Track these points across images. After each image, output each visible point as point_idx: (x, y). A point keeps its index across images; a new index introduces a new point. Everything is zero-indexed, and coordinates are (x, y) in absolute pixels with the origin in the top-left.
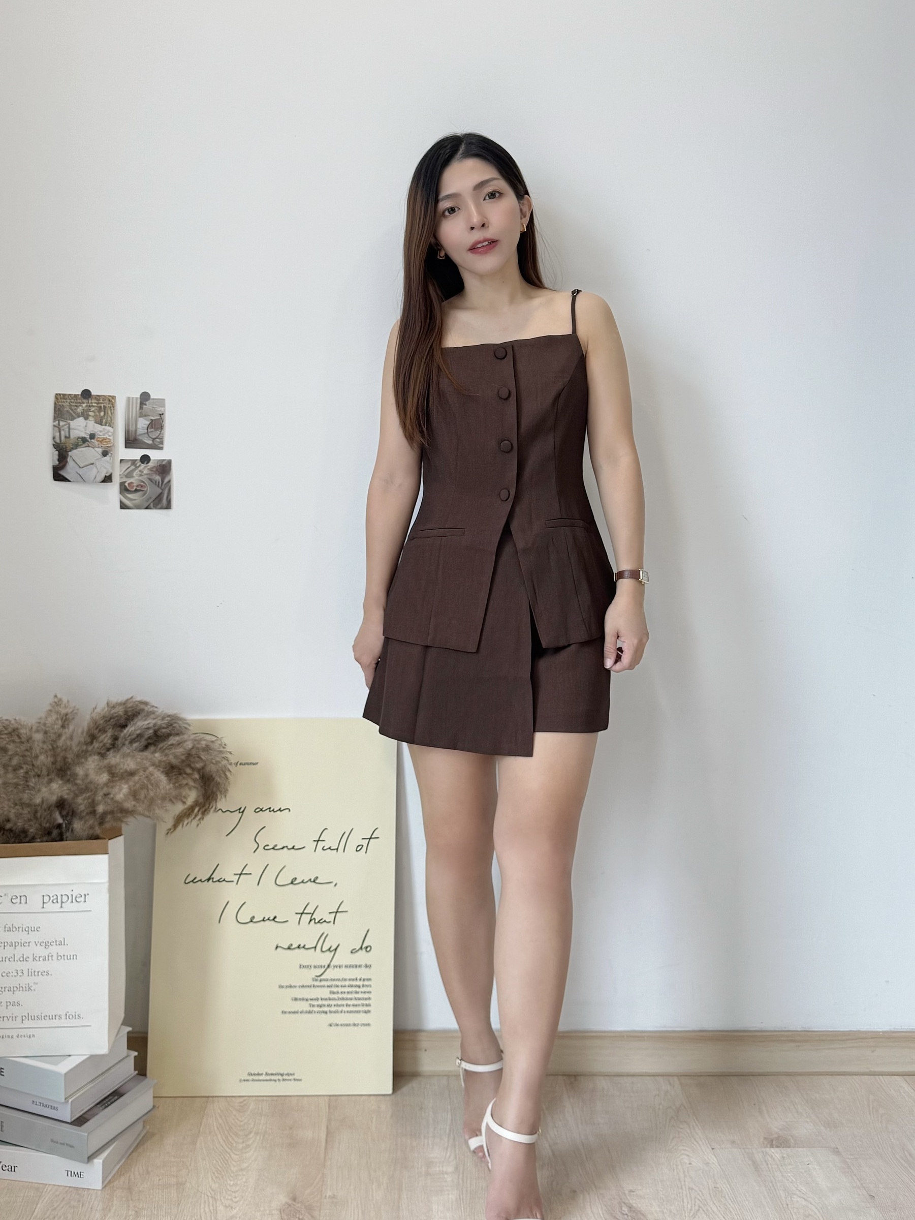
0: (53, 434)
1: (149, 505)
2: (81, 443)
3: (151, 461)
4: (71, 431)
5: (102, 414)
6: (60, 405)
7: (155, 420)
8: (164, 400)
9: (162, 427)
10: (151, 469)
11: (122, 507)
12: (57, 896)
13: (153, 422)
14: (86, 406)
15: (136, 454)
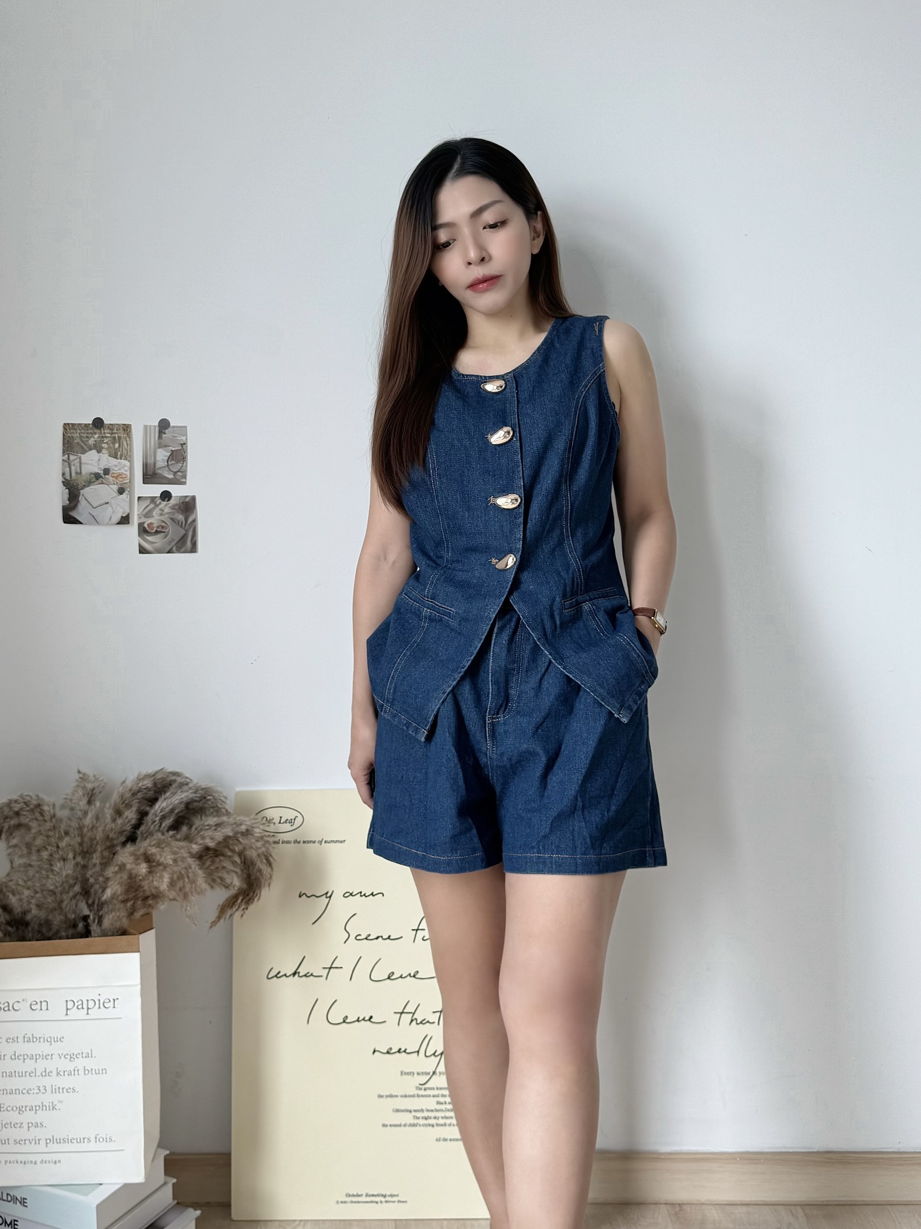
0: (63, 470)
1: (173, 546)
2: (95, 480)
3: (173, 498)
4: (82, 465)
5: (117, 445)
6: (69, 437)
7: (175, 450)
8: (186, 427)
9: (184, 458)
10: (173, 508)
11: (141, 552)
12: (82, 1001)
13: (174, 453)
14: (98, 438)
15: (156, 490)
